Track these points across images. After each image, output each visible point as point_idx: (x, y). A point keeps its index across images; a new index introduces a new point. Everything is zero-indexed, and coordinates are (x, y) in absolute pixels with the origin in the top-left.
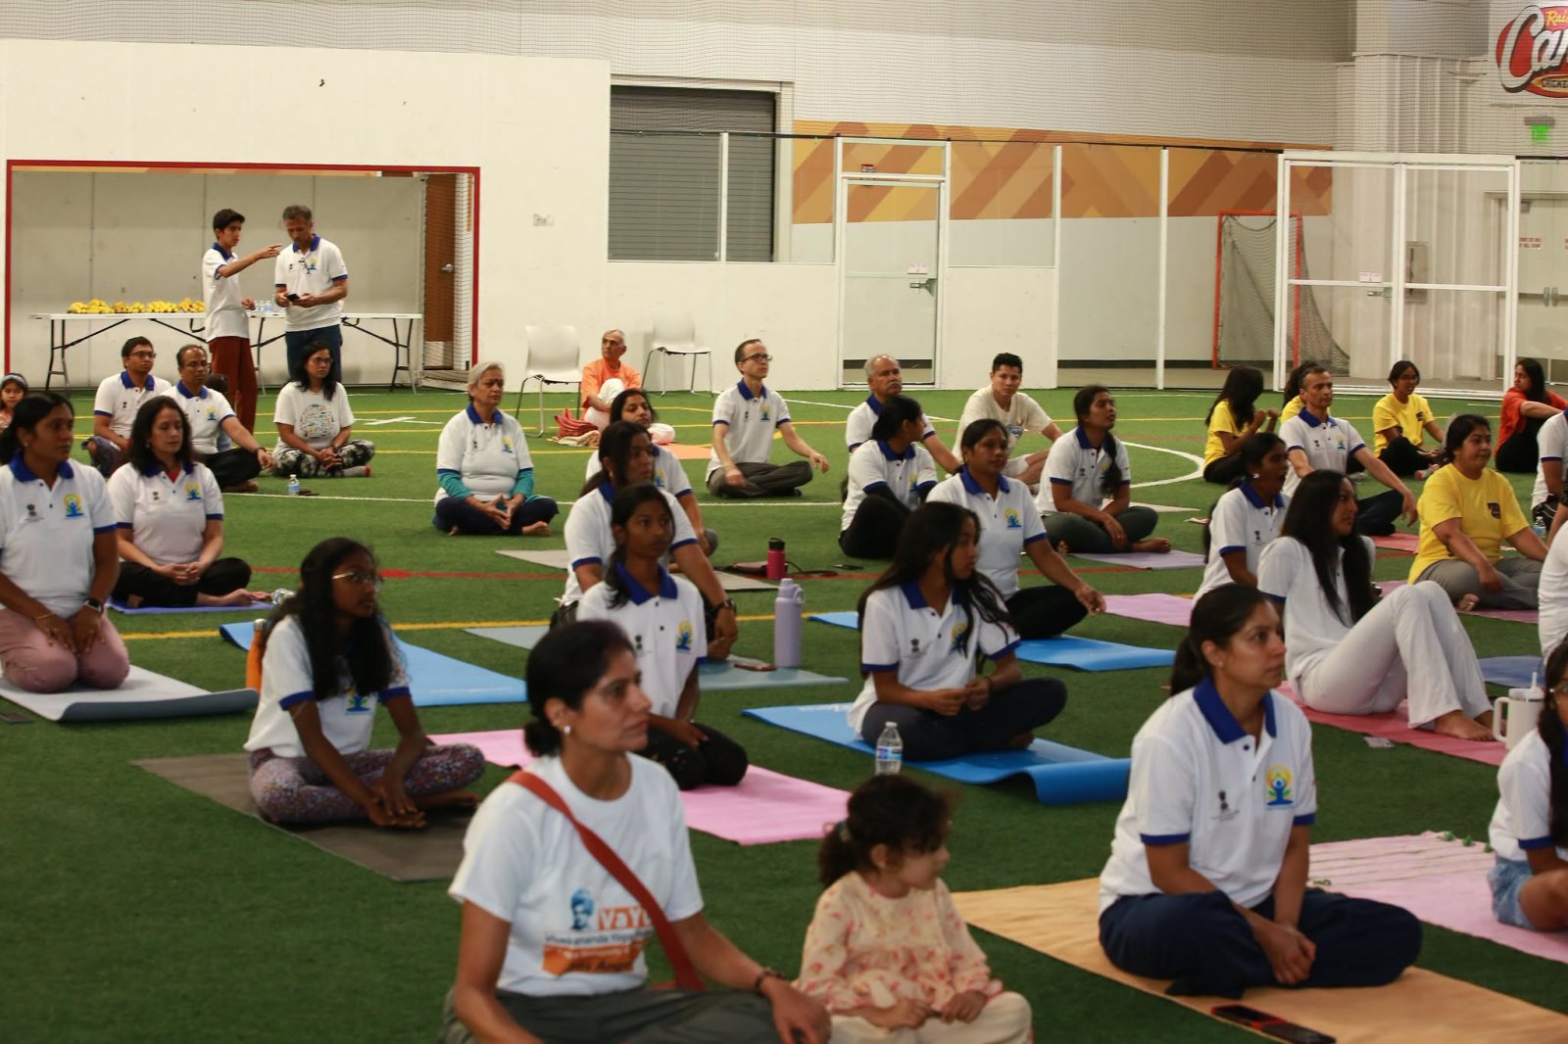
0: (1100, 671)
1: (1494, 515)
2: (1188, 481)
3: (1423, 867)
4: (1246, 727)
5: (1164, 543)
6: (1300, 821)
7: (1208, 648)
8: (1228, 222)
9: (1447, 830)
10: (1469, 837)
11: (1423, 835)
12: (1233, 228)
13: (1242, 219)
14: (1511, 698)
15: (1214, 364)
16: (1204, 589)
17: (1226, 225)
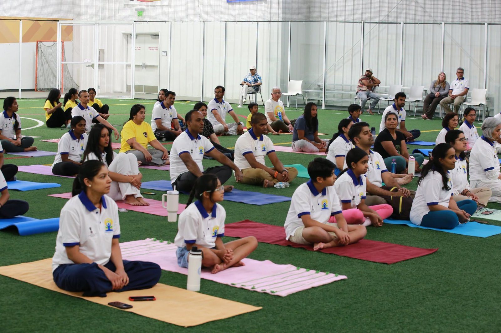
0: (26, 191)
1: (145, 136)
2: (37, 128)
3: (149, 250)
4: (97, 206)
5: (35, 148)
6: (115, 237)
7: (86, 181)
8: (40, 44)
9: (154, 238)
10: (162, 240)
11: (146, 240)
12: (41, 46)
13: (44, 43)
14: (168, 194)
15: (36, 90)
16: (55, 163)
17: (39, 45)
